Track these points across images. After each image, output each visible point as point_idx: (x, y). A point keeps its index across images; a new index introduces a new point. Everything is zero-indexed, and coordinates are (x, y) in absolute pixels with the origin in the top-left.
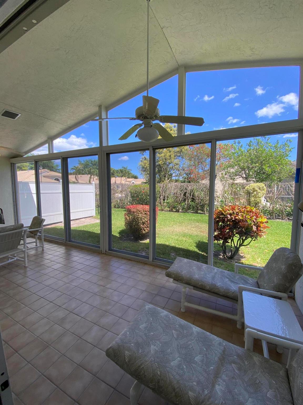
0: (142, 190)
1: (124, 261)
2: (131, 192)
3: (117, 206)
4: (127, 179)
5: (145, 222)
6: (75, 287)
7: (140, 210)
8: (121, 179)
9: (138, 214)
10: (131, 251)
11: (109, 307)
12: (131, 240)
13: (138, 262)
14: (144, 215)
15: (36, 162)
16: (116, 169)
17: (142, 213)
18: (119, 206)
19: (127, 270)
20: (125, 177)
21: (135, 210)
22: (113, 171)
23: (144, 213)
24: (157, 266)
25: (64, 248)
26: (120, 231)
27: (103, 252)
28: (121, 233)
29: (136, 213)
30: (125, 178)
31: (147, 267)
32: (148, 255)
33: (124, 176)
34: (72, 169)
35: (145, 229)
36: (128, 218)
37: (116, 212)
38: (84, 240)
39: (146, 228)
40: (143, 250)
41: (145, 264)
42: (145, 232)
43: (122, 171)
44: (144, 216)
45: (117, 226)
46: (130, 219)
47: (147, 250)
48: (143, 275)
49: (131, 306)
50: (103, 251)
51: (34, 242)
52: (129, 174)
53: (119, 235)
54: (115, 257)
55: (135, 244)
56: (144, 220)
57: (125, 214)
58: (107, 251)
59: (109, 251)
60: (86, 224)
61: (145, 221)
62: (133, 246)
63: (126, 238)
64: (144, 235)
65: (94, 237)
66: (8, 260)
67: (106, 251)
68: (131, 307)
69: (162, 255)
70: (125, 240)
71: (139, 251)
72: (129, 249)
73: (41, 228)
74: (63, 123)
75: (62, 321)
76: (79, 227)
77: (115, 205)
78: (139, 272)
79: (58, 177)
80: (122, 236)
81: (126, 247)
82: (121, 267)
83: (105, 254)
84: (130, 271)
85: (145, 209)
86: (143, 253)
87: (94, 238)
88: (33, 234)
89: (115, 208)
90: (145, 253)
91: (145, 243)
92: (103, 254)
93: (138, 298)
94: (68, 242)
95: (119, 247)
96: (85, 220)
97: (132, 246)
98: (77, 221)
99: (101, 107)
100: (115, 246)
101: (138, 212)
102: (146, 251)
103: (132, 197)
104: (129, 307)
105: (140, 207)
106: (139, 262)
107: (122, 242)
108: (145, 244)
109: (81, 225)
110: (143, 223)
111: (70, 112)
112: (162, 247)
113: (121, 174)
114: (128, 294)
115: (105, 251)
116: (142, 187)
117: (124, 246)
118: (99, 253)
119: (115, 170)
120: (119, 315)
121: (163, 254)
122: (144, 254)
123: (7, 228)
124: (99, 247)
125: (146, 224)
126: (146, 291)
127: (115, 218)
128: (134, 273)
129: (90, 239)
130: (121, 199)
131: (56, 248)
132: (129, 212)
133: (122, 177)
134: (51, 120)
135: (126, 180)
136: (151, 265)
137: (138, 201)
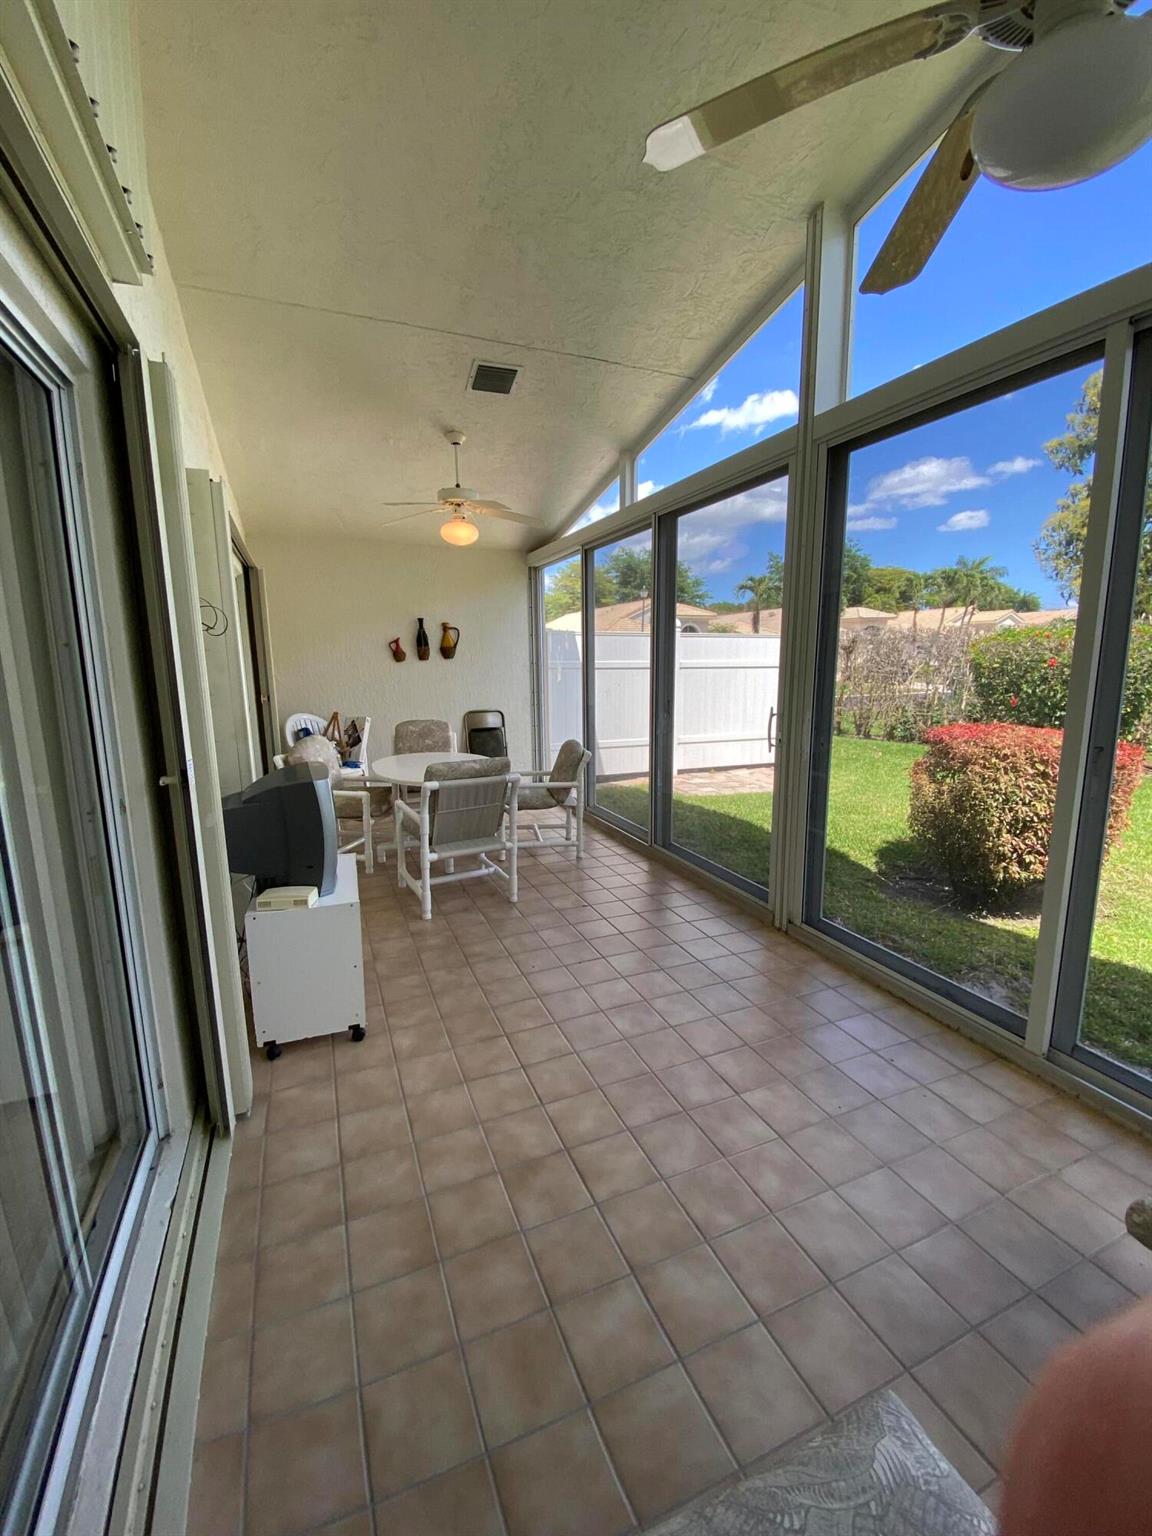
0: (1048, 655)
1: (872, 999)
2: (976, 667)
3: (898, 733)
4: (972, 614)
5: (1032, 821)
6: (621, 1040)
7: (1007, 751)
8: (943, 614)
9: (987, 773)
10: (925, 957)
11: (725, 1219)
12: (937, 900)
13: (948, 1027)
14: (1030, 784)
15: (586, 551)
16: (921, 573)
17: (1015, 769)
18: (911, 735)
19: (873, 1051)
20: (965, 604)
21: (971, 750)
22: (909, 580)
23: (1031, 771)
24: (1078, 1097)
25: (644, 866)
26: (888, 842)
27: (777, 924)
28: (889, 853)
29: (977, 768)
30: (962, 610)
31: (999, 1077)
32: (1025, 1007)
33: (959, 603)
34: (742, 587)
35: (1028, 858)
36: (929, 789)
37: (888, 756)
38: (722, 849)
39: (1040, 854)
40: (997, 972)
41: (998, 1056)
42: (1024, 875)
43: (950, 580)
44: (1028, 787)
45: (876, 818)
46: (941, 793)
47: (1024, 980)
48: (963, 1116)
49: (843, 1282)
50: (777, 917)
51: (561, 827)
52: (988, 589)
53: (877, 863)
54: (827, 959)
55: (954, 924)
56: (1025, 809)
57: (918, 764)
58: (798, 922)
59: (805, 926)
60: (745, 790)
61: (1037, 815)
62: (940, 933)
63: (912, 884)
64: (1021, 887)
65: (759, 848)
66: (480, 868)
67: (790, 922)
68: (838, 1284)
69: (1128, 1036)
70: (903, 892)
71: (973, 968)
72: (915, 946)
73: (575, 783)
74: (661, 363)
75: (521, 1172)
76: (716, 800)
77: (894, 728)
78: (943, 1088)
79: (694, 622)
80: (894, 867)
81: (899, 929)
82: (846, 1024)
83: (786, 933)
84: (890, 1062)
85: (1040, 747)
86: (993, 984)
87: (757, 851)
88: (553, 797)
89: (888, 740)
90: (1004, 992)
91: (1019, 938)
92: (779, 930)
93: (895, 1251)
94: (660, 848)
95: (859, 919)
96: (751, 773)
97: (933, 931)
98: (721, 777)
99: (819, 218)
100: (842, 912)
101: (994, 760)
102: (1016, 984)
103: (984, 691)
104: (830, 1281)
105: (1011, 737)
106: (957, 1031)
107: (883, 896)
108: (1017, 941)
109: (727, 792)
110: (1020, 827)
111: (685, 300)
112: (1137, 988)
113: (947, 594)
114: (841, 1190)
115: (785, 922)
116: (1048, 637)
117: (891, 919)
118: (763, 923)
119: (917, 576)
120: (762, 1294)
121: (1137, 1035)
122: (997, 996)
123: (463, 767)
124: (764, 897)
125: (1036, 835)
126: (958, 1227)
127: (873, 783)
128: (915, 1084)
129: (744, 854)
130: (922, 703)
131: (617, 860)
132: (942, 759)
133: (949, 604)
134: (620, 364)
135: (967, 619)
136: (1037, 1078)
137: (1014, 709)
